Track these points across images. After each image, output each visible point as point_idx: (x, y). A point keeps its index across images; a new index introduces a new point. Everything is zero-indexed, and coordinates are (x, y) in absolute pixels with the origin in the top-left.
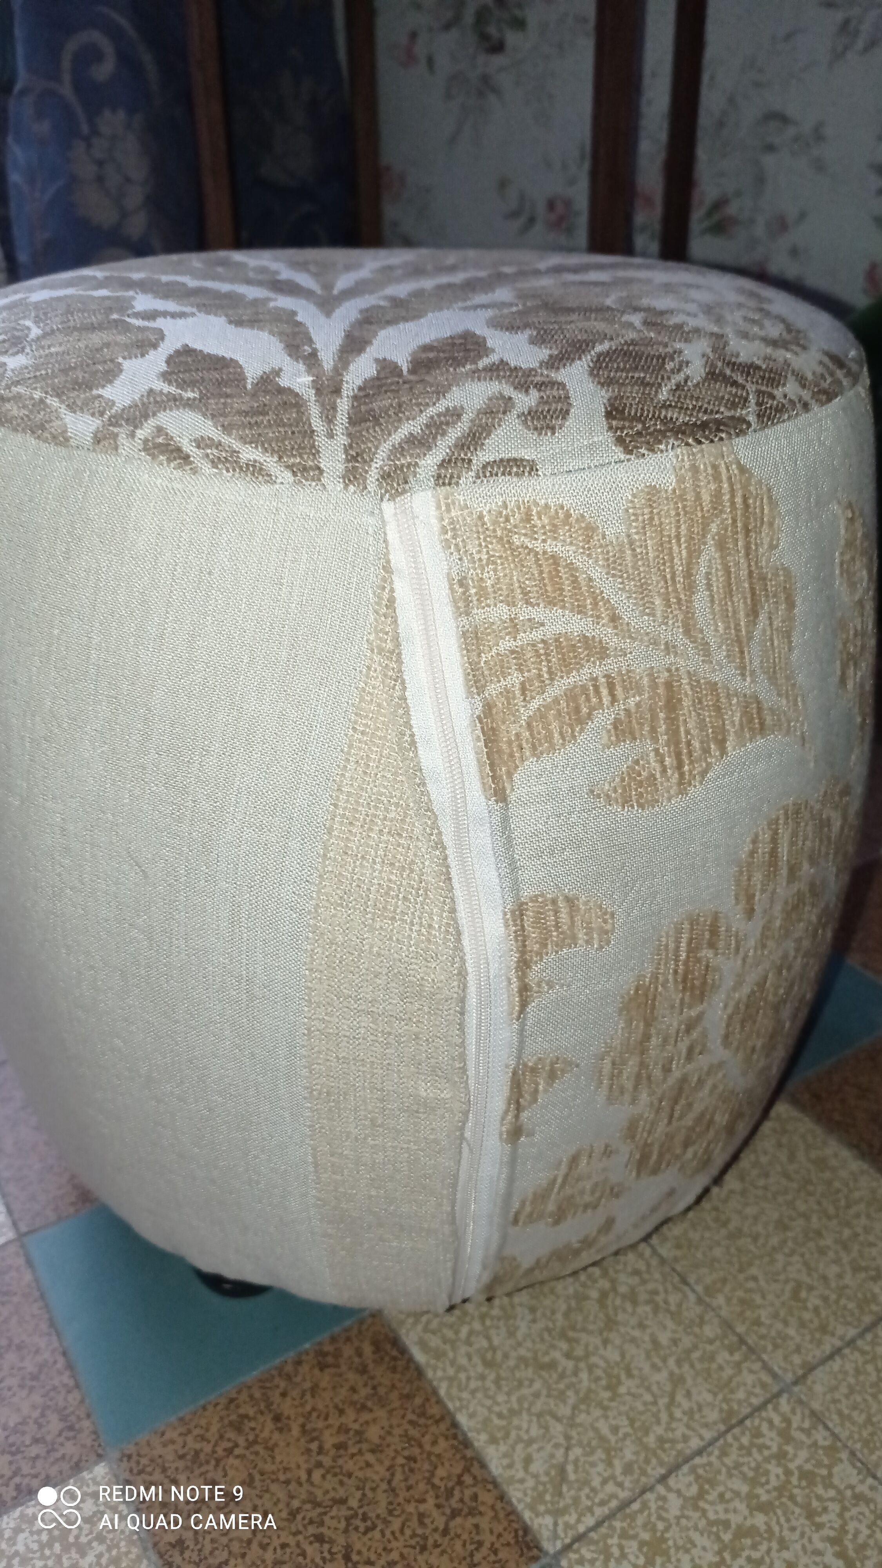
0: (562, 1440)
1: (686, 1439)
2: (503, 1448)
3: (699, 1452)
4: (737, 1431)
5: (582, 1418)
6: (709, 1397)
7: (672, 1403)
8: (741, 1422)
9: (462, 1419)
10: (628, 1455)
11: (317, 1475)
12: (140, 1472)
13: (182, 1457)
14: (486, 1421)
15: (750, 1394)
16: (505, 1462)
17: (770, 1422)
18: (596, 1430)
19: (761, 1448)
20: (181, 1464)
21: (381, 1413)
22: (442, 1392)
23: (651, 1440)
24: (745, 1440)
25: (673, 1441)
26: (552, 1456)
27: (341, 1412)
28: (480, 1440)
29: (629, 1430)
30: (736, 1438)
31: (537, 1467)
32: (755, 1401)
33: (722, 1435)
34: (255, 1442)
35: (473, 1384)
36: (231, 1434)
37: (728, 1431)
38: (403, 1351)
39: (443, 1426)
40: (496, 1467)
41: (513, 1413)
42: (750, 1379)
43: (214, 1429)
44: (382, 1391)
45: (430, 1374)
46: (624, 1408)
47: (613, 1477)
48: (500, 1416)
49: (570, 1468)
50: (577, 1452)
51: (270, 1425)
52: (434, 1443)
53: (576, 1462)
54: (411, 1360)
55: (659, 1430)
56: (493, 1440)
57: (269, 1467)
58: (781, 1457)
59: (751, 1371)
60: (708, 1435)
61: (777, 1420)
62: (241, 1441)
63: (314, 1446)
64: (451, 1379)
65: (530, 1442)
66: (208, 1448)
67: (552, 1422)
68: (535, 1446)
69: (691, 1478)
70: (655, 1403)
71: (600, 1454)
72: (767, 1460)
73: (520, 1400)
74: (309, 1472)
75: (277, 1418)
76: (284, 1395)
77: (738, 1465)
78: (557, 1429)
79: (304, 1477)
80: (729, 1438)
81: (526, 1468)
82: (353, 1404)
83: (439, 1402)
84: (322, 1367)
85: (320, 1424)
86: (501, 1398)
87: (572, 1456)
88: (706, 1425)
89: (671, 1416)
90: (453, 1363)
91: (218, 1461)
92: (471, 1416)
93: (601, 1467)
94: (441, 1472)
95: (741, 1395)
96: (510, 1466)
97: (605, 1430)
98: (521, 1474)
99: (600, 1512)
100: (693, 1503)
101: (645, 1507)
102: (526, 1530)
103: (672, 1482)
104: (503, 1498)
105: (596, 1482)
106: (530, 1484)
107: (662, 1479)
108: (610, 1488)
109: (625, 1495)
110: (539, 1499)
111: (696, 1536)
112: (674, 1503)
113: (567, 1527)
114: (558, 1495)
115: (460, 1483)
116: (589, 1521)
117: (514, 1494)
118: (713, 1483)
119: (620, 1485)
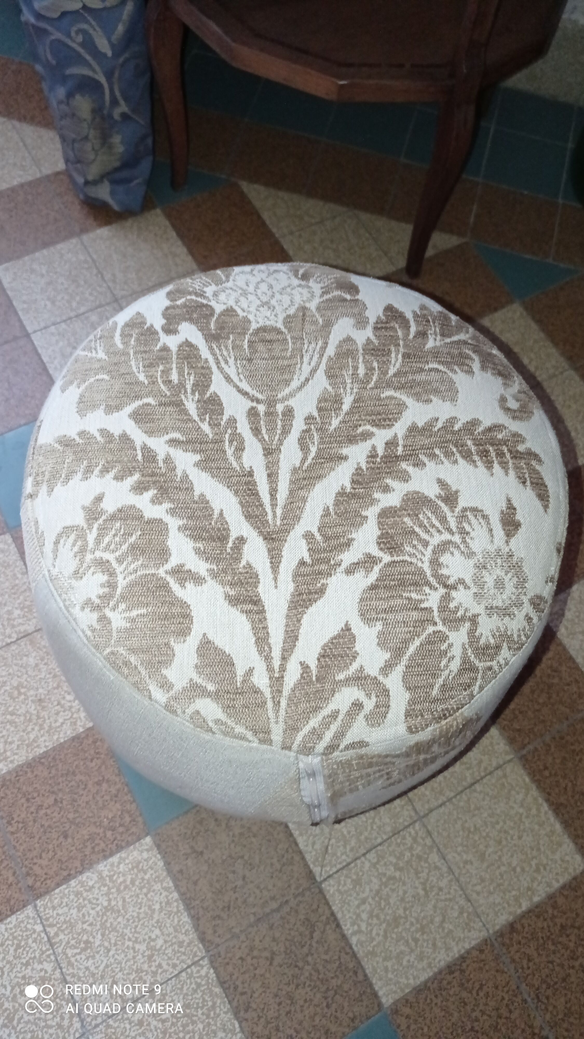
0: (328, 836)
1: (376, 838)
2: (305, 838)
3: (380, 844)
4: (396, 836)
5: (337, 826)
6: (388, 820)
7: (373, 822)
8: (399, 832)
10: (353, 842)
12: (164, 841)
13: (179, 835)
14: (299, 825)
15: (405, 820)
16: (305, 844)
17: (410, 833)
18: (342, 832)
19: (404, 844)
20: (179, 838)
23: (362, 838)
24: (399, 841)
25: (371, 839)
26: (323, 842)
27: (242, 819)
28: (296, 833)
29: (354, 833)
30: (396, 840)
31: (317, 846)
32: (406, 824)
33: (390, 838)
34: (208, 831)
36: (198, 827)
37: (393, 836)
39: (282, 827)
40: (301, 846)
42: (406, 813)
43: (191, 824)
46: (354, 823)
47: (345, 853)
49: (329, 848)
50: (333, 841)
51: (213, 824)
52: (278, 834)
53: (332, 845)
55: (366, 833)
56: (301, 834)
57: (214, 842)
58: (411, 849)
59: (407, 810)
60: (385, 837)
61: (413, 832)
62: (202, 829)
63: (231, 834)
65: (315, 836)
66: (189, 832)
67: (325, 827)
68: (317, 838)
69: (375, 855)
70: (366, 822)
71: (342, 843)
72: (405, 850)
74: (229, 845)
75: (216, 821)
77: (394, 851)
78: (327, 830)
79: (227, 846)
80: (393, 839)
81: (313, 847)
85: (233, 825)
87: (331, 843)
88: (385, 833)
89: (372, 828)
91: (194, 838)
93: (341, 848)
94: (280, 846)
95: (401, 820)
96: (307, 846)
97: (345, 833)
98: (311, 849)
99: (339, 866)
100: (374, 865)
101: (356, 865)
102: (311, 872)
103: (367, 856)
104: (303, 858)
105: (339, 854)
106: (314, 853)
107: (364, 855)
108: (344, 857)
109: (349, 860)
110: (317, 860)
111: (373, 878)
112: (367, 865)
113: (326, 871)
114: (324, 859)
115: (287, 851)
116: (334, 870)
117: (308, 857)
118: (383, 858)
119: (348, 856)
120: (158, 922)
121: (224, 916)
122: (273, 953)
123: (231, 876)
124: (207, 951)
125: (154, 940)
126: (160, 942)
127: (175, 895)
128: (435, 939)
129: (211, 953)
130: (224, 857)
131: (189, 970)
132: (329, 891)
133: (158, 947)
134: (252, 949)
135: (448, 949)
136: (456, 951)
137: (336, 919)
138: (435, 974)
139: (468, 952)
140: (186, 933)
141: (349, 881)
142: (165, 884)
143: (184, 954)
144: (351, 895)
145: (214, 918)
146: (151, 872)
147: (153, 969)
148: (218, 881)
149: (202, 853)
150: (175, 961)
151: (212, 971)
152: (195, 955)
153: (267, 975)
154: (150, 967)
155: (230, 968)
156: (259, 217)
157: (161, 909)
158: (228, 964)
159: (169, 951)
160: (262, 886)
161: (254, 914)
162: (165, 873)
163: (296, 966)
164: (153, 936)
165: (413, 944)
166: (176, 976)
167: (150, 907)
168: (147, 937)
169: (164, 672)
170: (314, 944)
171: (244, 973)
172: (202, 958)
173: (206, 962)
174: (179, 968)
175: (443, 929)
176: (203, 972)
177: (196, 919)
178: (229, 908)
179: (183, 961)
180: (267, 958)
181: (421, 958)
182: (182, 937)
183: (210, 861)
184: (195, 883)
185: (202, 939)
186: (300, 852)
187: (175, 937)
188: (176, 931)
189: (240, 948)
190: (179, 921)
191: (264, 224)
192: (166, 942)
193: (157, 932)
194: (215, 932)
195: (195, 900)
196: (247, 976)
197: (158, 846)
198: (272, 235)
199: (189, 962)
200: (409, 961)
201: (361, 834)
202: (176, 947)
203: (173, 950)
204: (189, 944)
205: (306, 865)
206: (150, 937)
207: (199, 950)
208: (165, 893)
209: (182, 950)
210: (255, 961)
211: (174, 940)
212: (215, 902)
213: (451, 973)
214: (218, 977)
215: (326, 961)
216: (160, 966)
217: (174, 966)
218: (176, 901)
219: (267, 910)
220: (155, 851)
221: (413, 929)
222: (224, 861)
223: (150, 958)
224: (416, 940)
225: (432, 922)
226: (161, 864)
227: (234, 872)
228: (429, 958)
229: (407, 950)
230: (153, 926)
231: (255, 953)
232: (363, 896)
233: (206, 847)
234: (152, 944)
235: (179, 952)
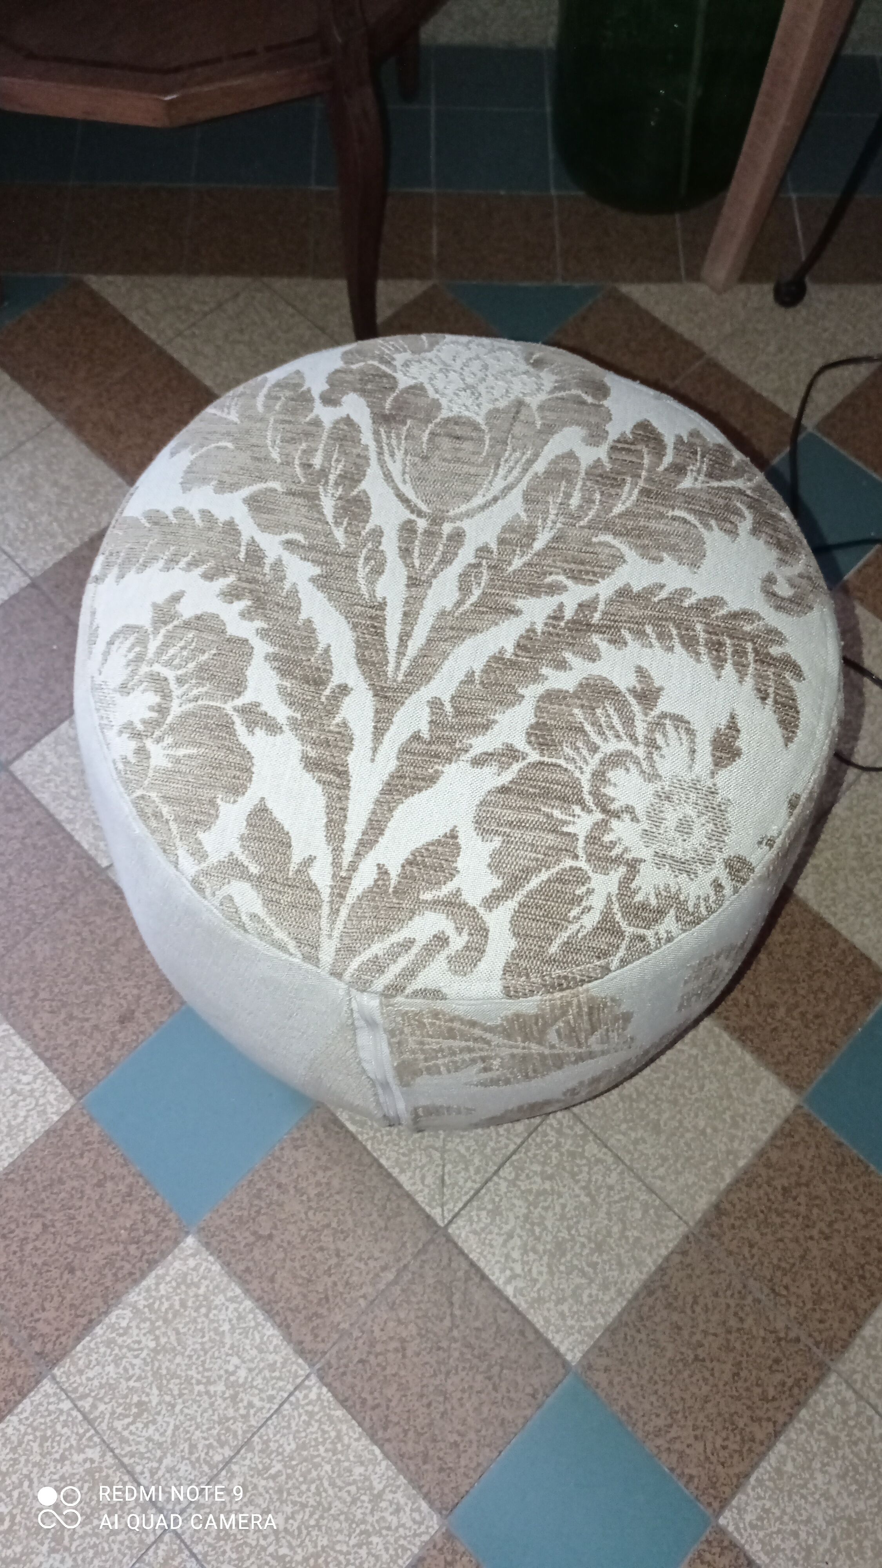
0: (440, 1162)
1: (507, 1146)
2: (409, 1174)
3: (514, 1152)
4: (533, 1136)
5: (449, 1146)
8: (535, 1130)
9: (383, 1161)
10: (477, 1162)
11: (310, 1214)
12: (213, 1236)
13: (233, 1222)
14: (397, 1160)
16: (412, 1181)
17: (551, 1126)
18: (458, 1152)
19: (546, 1144)
20: (233, 1226)
21: (337, 1169)
22: (369, 1147)
23: (488, 1150)
24: (538, 1141)
25: (500, 1149)
26: (436, 1172)
27: (315, 1174)
28: (395, 1172)
29: (476, 1148)
31: (429, 1180)
34: (271, 1203)
35: (386, 1139)
36: (256, 1202)
38: (342, 1126)
39: (374, 1169)
40: (407, 1187)
41: (411, 1151)
43: (246, 1200)
44: (335, 1155)
45: (360, 1137)
47: (469, 1178)
48: (404, 1155)
49: (446, 1177)
50: (449, 1167)
51: (276, 1192)
52: (371, 1180)
53: (449, 1173)
54: (347, 1131)
55: (492, 1144)
56: (402, 1171)
57: (283, 1216)
58: (558, 1146)
60: (519, 1141)
62: (263, 1204)
63: (304, 1198)
64: (373, 1138)
65: (422, 1168)
66: (246, 1213)
67: (434, 1152)
68: (426, 1169)
69: (510, 1169)
71: (461, 1165)
72: (550, 1149)
73: (414, 1143)
74: (306, 1214)
75: (279, 1186)
76: (279, 1171)
77: (535, 1156)
78: (437, 1155)
79: (303, 1216)
81: (423, 1184)
82: (320, 1167)
83: (369, 1154)
84: (296, 1148)
85: (304, 1184)
86: (403, 1144)
87: (446, 1170)
88: (517, 1135)
90: (372, 1127)
91: (254, 1219)
92: (388, 1159)
93: (463, 1173)
94: (377, 1195)
96: (414, 1184)
97: (463, 1151)
98: (421, 1187)
99: (465, 1199)
100: (513, 1183)
101: (488, 1190)
102: (428, 1217)
103: (501, 1173)
104: (414, 1202)
105: (461, 1183)
106: (426, 1191)
107: (496, 1173)
108: (469, 1184)
109: (477, 1186)
110: (433, 1199)
111: (516, 1201)
112: (503, 1186)
113: (450, 1211)
114: (443, 1194)
115: (389, 1199)
116: (460, 1205)
117: (419, 1198)
118: (522, 1170)
119: (474, 1181)
120: (232, 1347)
121: (324, 1311)
122: (403, 1341)
123: (319, 1256)
124: (311, 1365)
125: (233, 1373)
126: (242, 1373)
127: (248, 1304)
128: (619, 1255)
129: (318, 1366)
130: (303, 1233)
131: (292, 1399)
132: (459, 1236)
133: (241, 1381)
134: (372, 1345)
135: (639, 1264)
136: (650, 1263)
137: (478, 1270)
138: (630, 1302)
139: (667, 1259)
140: (276, 1352)
141: (484, 1214)
142: (230, 1294)
143: (279, 1379)
144: (491, 1233)
145: (310, 1319)
146: (205, 1283)
147: (242, 1411)
148: (303, 1267)
149: (270, 1237)
150: (271, 1392)
151: (325, 1390)
152: (296, 1376)
153: (402, 1373)
154: (237, 1410)
155: (349, 1379)
156: (126, 321)
157: (233, 1330)
158: (344, 1374)
159: (259, 1381)
160: (365, 1256)
161: (364, 1296)
162: (226, 1279)
163: (439, 1348)
164: (231, 1368)
165: (590, 1270)
166: (276, 1411)
167: (216, 1330)
168: (222, 1372)
169: (201, 835)
170: (458, 1312)
171: (370, 1379)
172: (308, 1376)
173: (314, 1379)
174: (278, 1401)
175: (627, 1238)
176: (313, 1396)
177: (284, 1327)
178: (327, 1298)
179: (281, 1389)
180: (396, 1350)
181: (605, 1287)
182: (271, 1358)
183: (285, 1245)
184: (272, 1280)
185: (301, 1352)
186: (408, 1195)
187: (262, 1360)
188: (261, 1351)
189: (355, 1348)
190: (262, 1338)
191: (135, 329)
192: (250, 1370)
193: (235, 1360)
194: (316, 1336)
195: (276, 1302)
196: (375, 1381)
197: (207, 1245)
198: (152, 344)
199: (290, 1387)
200: (590, 1296)
201: (485, 1146)
202: (267, 1373)
203: (264, 1378)
204: (284, 1365)
205: (421, 1210)
206: (226, 1371)
207: (300, 1368)
208: (232, 1306)
209: (277, 1374)
210: (381, 1358)
211: (262, 1365)
212: (305, 1296)
213: (651, 1293)
214: (335, 1396)
215: (477, 1329)
216: (250, 1405)
217: (271, 1399)
218: (251, 1311)
219: (381, 1286)
220: (205, 1254)
221: (586, 1252)
222: (303, 1239)
223: (234, 1398)
224: (594, 1265)
225: (609, 1234)
226: (217, 1267)
227: (321, 1249)
228: (616, 1283)
229: (584, 1281)
230: (227, 1355)
231: (379, 1348)
232: (507, 1228)
233: (275, 1227)
234: (232, 1378)
235: (272, 1378)
